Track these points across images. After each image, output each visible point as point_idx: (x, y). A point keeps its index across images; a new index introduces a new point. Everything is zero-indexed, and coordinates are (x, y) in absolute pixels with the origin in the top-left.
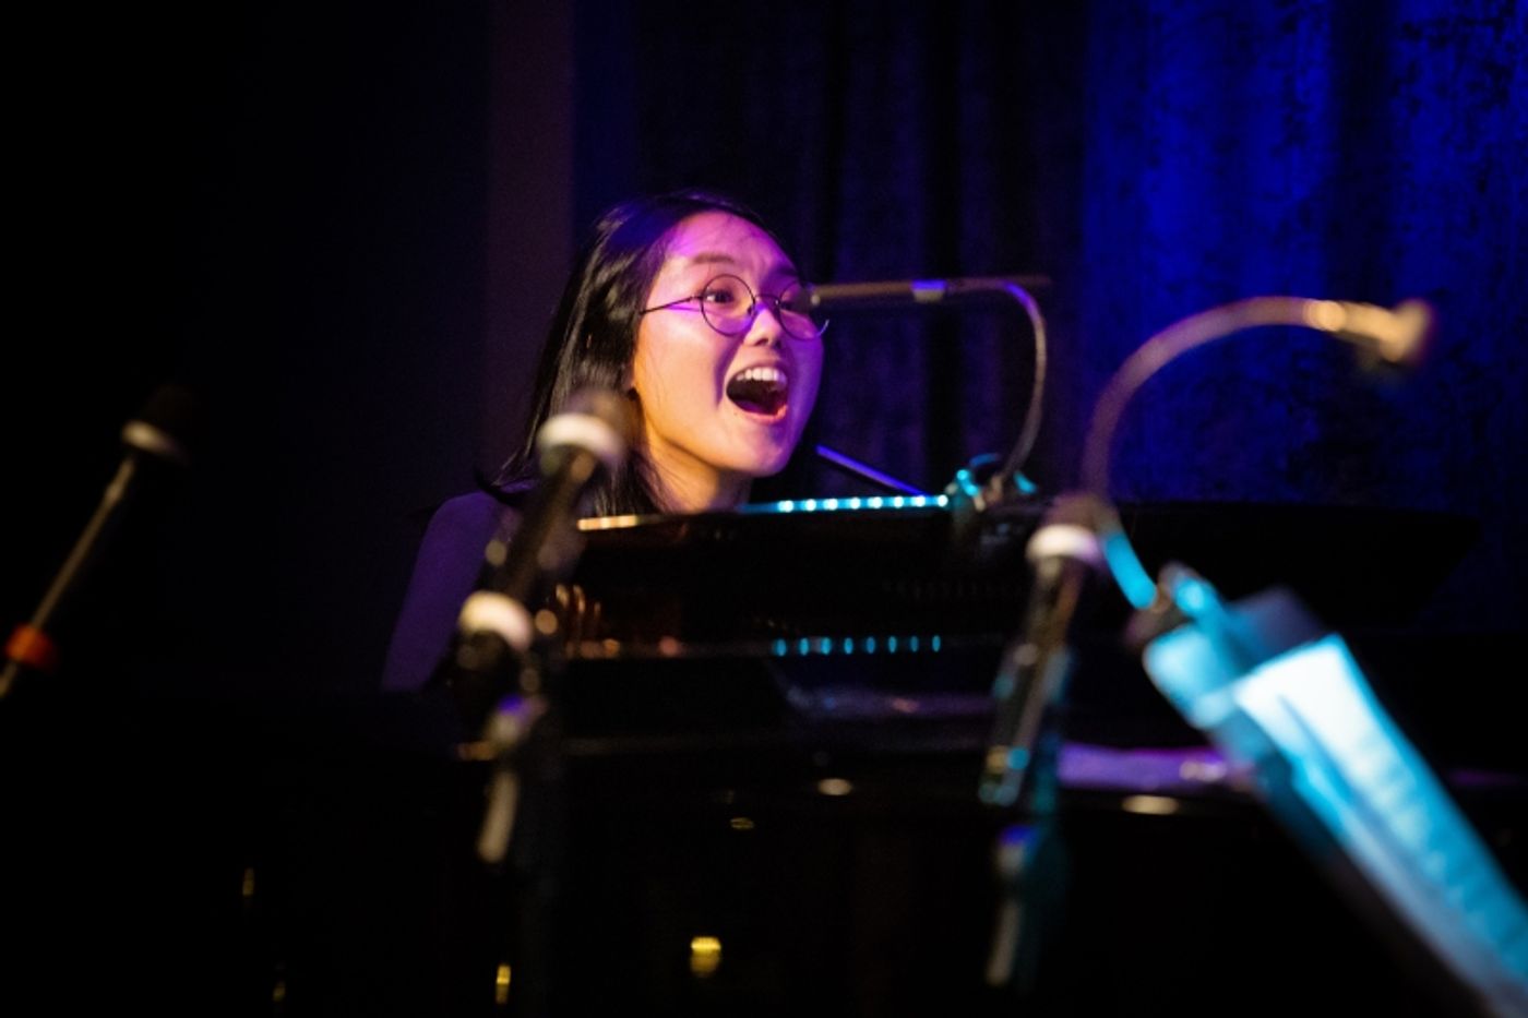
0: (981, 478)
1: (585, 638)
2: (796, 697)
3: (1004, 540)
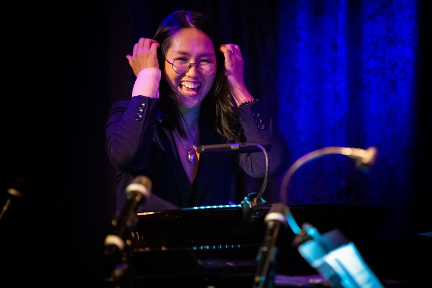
0: (251, 199)
1: (140, 247)
2: (199, 262)
3: (258, 216)
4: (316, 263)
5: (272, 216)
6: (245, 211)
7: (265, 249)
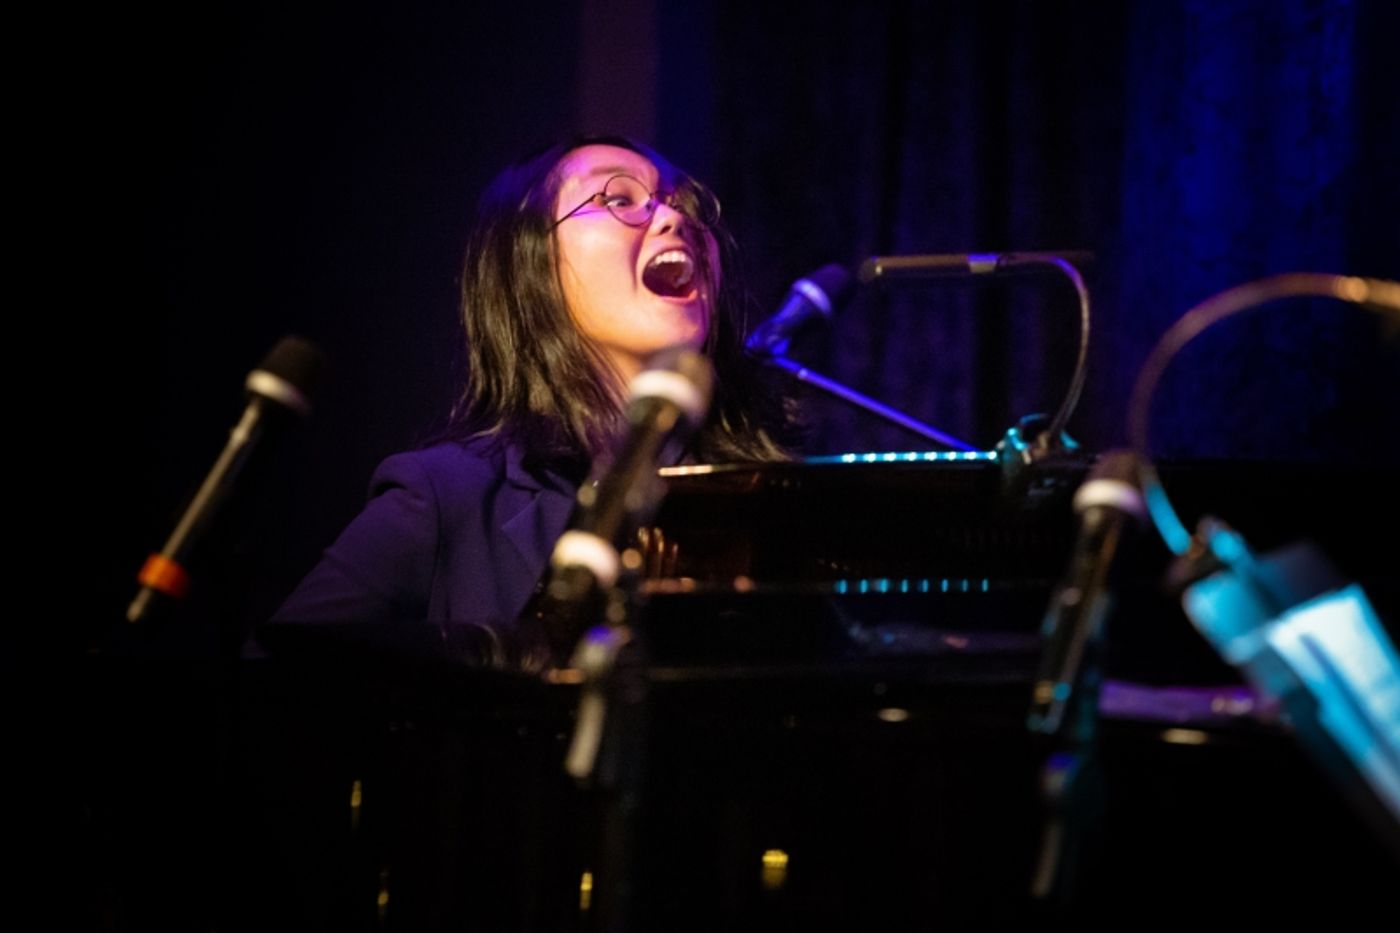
0: (1029, 436)
1: (663, 575)
2: (856, 631)
3: (1050, 492)
4: (1240, 649)
5: (1099, 493)
6: (1008, 472)
7: (1070, 596)
